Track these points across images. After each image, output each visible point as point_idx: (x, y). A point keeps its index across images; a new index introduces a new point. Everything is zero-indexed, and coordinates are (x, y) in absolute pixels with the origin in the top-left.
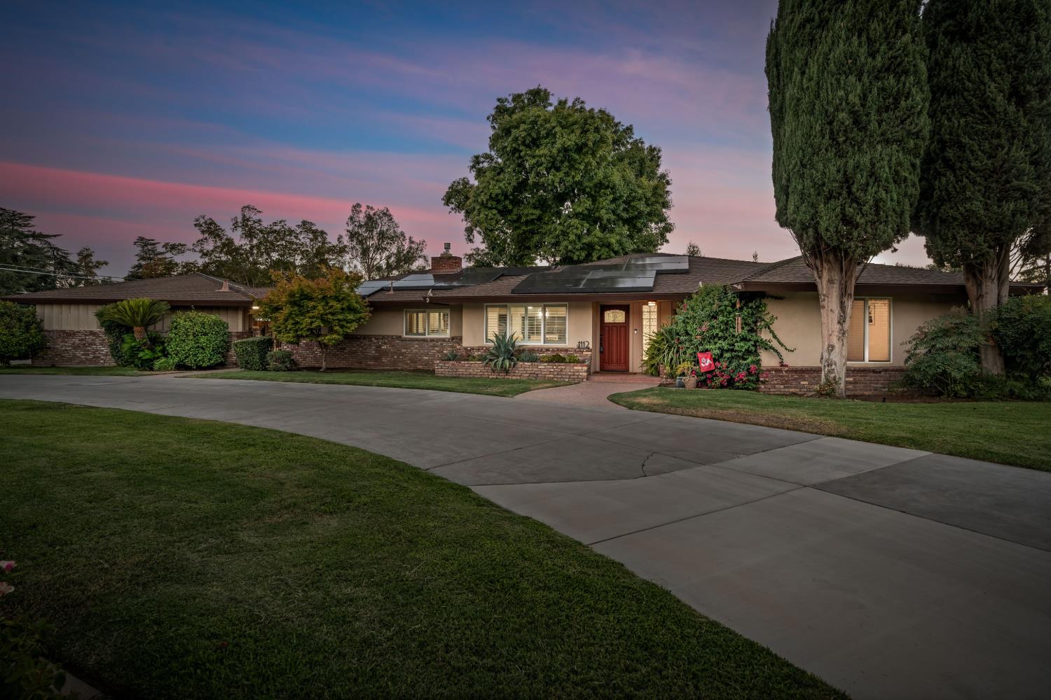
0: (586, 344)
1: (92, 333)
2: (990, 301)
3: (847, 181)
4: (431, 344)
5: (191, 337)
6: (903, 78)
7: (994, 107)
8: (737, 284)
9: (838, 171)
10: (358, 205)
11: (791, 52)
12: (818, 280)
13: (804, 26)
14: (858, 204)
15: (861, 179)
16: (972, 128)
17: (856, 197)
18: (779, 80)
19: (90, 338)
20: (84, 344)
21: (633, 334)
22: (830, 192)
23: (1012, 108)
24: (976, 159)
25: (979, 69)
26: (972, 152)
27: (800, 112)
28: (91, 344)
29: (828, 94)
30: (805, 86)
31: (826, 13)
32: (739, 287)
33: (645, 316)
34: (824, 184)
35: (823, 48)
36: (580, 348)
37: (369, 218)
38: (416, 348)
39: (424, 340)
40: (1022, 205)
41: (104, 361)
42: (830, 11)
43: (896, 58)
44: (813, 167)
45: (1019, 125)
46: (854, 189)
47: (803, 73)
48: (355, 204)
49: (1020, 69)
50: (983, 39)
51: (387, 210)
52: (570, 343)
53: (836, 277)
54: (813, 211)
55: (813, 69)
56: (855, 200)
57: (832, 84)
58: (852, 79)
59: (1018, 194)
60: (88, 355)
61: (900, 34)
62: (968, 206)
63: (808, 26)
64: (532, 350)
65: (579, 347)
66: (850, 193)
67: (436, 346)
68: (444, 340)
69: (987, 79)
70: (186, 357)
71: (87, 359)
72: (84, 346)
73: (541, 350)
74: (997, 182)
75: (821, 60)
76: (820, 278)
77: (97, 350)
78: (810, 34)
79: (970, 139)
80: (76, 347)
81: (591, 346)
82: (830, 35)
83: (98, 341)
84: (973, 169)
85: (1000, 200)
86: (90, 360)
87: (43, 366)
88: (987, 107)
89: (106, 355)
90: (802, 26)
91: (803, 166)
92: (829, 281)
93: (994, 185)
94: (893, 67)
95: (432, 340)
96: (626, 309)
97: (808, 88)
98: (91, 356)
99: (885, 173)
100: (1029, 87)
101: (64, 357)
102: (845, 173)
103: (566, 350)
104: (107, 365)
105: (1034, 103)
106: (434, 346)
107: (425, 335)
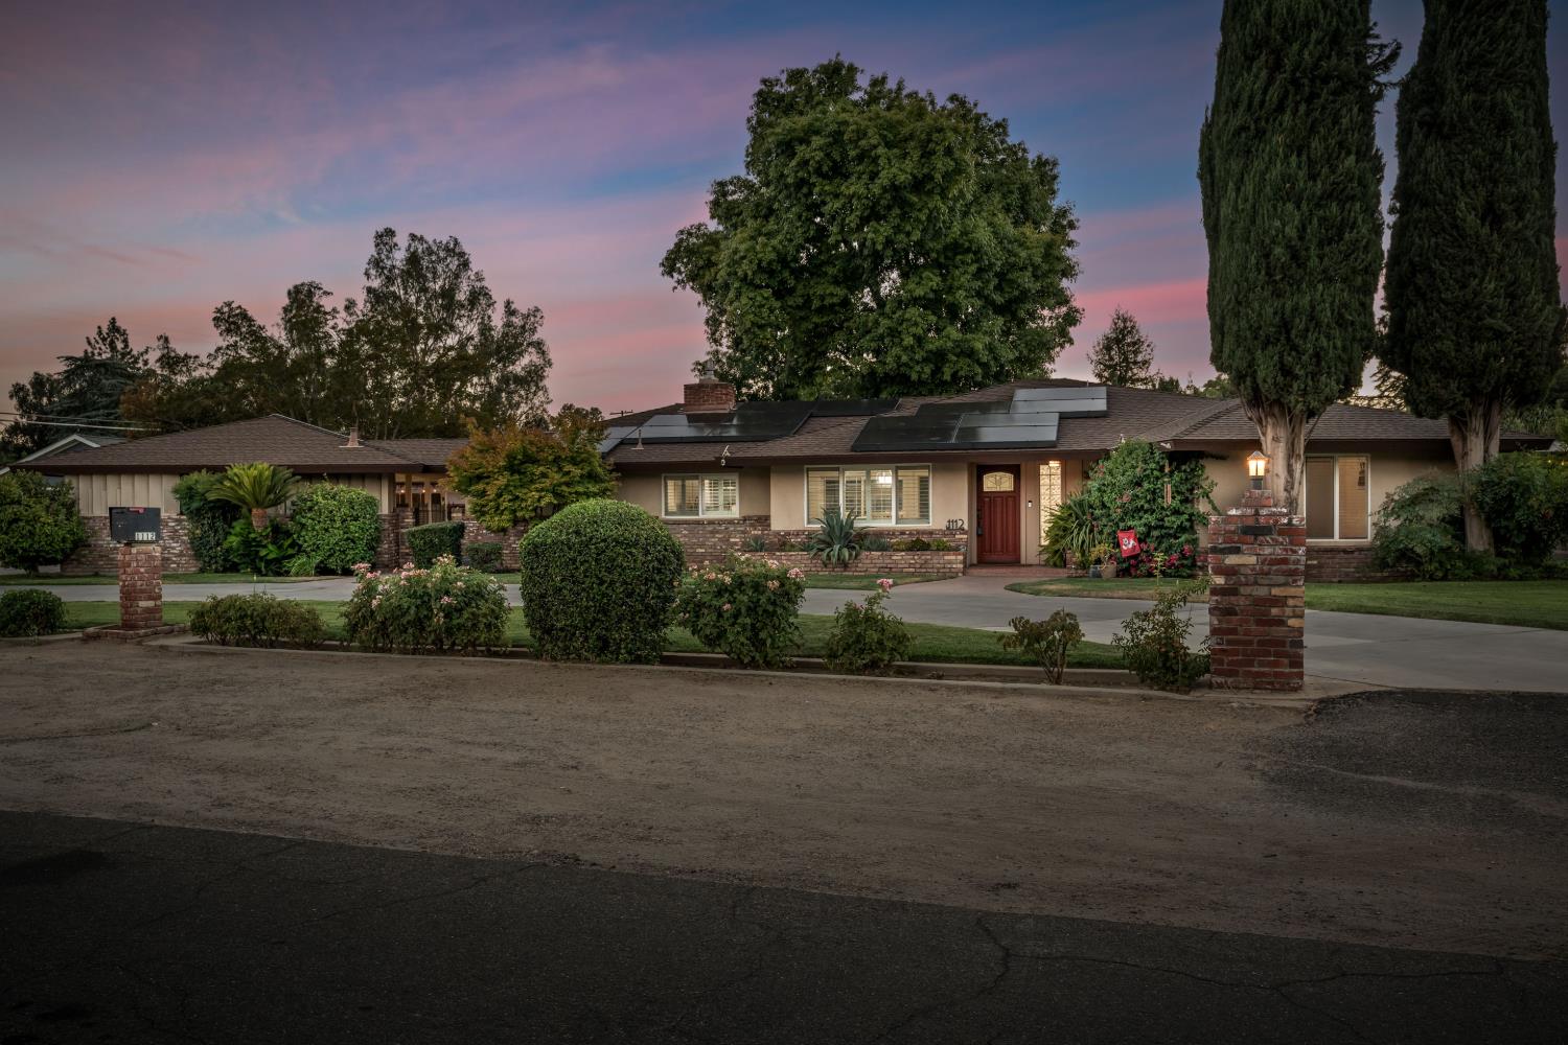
0: (960, 523)
2: (1476, 458)
3: (1285, 326)
4: (710, 528)
5: (338, 524)
6: (1348, 206)
7: (1464, 229)
8: (1166, 442)
9: (1275, 313)
10: (390, 233)
11: (1226, 161)
12: (1262, 438)
13: (1239, 134)
14: (1298, 352)
15: (1300, 323)
16: (1443, 251)
17: (1294, 345)
18: (1213, 191)
21: (1025, 507)
22: (1268, 337)
23: (1485, 230)
24: (1447, 289)
25: (1453, 177)
26: (1443, 280)
27: (1235, 237)
29: (1264, 222)
30: (1240, 207)
31: (1263, 123)
32: (1168, 446)
33: (1044, 481)
34: (1260, 328)
35: (1258, 165)
36: (951, 530)
37: (413, 259)
38: (685, 536)
39: (698, 523)
40: (1495, 346)
41: (178, 564)
42: (1267, 121)
43: (1338, 184)
44: (1248, 305)
45: (1493, 251)
46: (1293, 336)
47: (1238, 190)
48: (381, 229)
49: (1495, 182)
50: (1456, 140)
51: (456, 243)
52: (936, 522)
53: (1282, 433)
54: (1250, 358)
55: (1249, 188)
56: (1294, 348)
57: (1268, 211)
58: (1290, 206)
59: (1490, 335)
61: (1343, 155)
62: (1438, 345)
63: (1243, 135)
64: (880, 534)
65: (948, 528)
66: (1288, 339)
67: (717, 532)
68: (731, 522)
69: (1459, 192)
70: (330, 556)
73: (892, 533)
74: (1469, 318)
75: (1257, 179)
76: (1264, 434)
77: (166, 548)
78: (1246, 144)
79: (1441, 264)
81: (966, 527)
82: (1268, 148)
84: (1443, 301)
85: (1473, 340)
87: (80, 574)
88: (1456, 227)
89: (181, 555)
91: (1239, 303)
92: (1273, 439)
93: (1465, 321)
94: (1335, 194)
95: (711, 522)
96: (1015, 470)
97: (1243, 210)
99: (1326, 316)
100: (1503, 206)
101: (113, 559)
102: (1282, 318)
103: (931, 533)
105: (1510, 224)
106: (713, 532)
107: (698, 514)
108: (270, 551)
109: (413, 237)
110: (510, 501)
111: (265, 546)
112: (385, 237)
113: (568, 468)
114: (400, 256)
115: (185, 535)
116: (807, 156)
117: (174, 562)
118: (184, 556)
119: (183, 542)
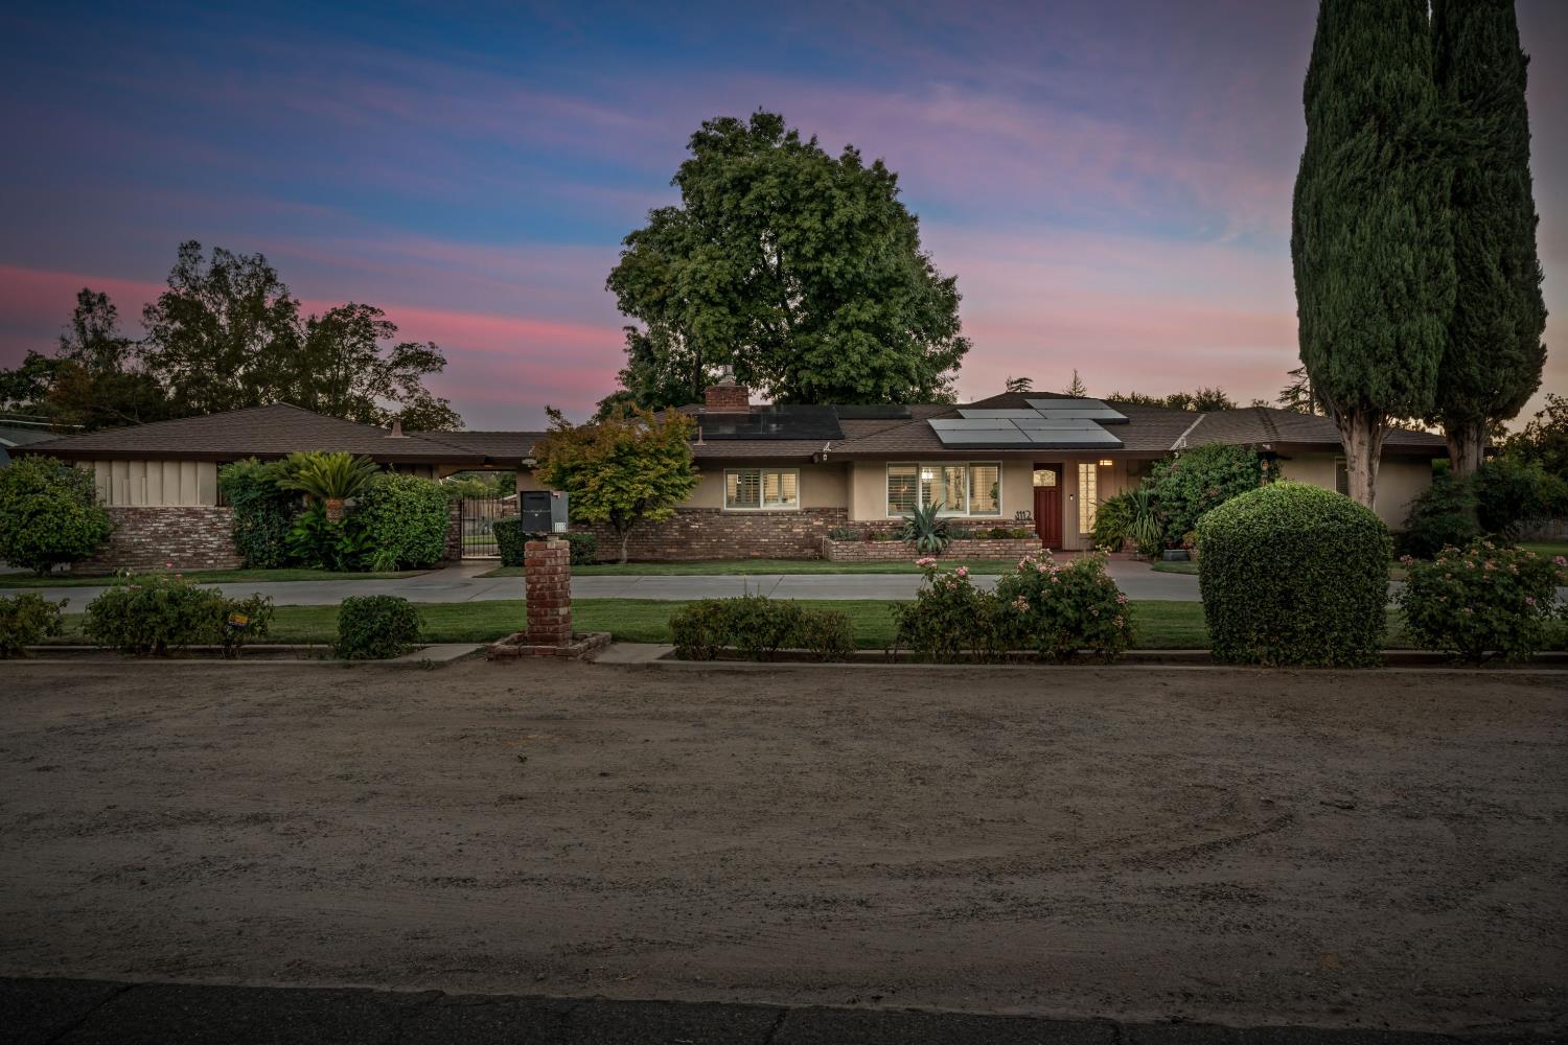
0: (1027, 514)
1: (190, 512)
3: (1399, 347)
4: (774, 519)
5: (419, 515)
6: (1441, 249)
7: (1491, 278)
8: (1266, 443)
9: (1392, 336)
11: (1338, 206)
12: (1347, 441)
13: (1355, 184)
14: (1408, 370)
15: (1412, 345)
16: (1471, 295)
17: (1406, 363)
18: (1318, 231)
19: (186, 522)
20: (176, 532)
21: (1067, 500)
22: (1382, 357)
23: (1502, 280)
24: (1474, 325)
25: (1475, 237)
26: (1471, 318)
27: (1351, 271)
28: (187, 532)
29: (1382, 259)
30: (1358, 246)
31: (1378, 176)
32: (1268, 447)
33: (1082, 477)
34: (1377, 348)
35: (1375, 211)
36: (1019, 520)
38: (749, 527)
39: (763, 514)
41: (216, 560)
42: (1381, 174)
43: (1439, 231)
44: (1364, 328)
45: (1508, 297)
46: (1405, 356)
47: (1353, 232)
49: (1508, 242)
50: (1477, 207)
52: (1006, 514)
53: (1366, 438)
54: (1361, 373)
55: (1366, 229)
56: (1404, 365)
57: (1386, 250)
58: (1405, 247)
59: (1508, 362)
60: (184, 551)
61: (1441, 209)
62: (1466, 370)
63: (1360, 185)
64: (959, 523)
65: (1018, 519)
66: (1400, 358)
67: (781, 523)
68: (794, 513)
69: (1482, 248)
70: (410, 549)
71: (182, 559)
72: (175, 534)
73: (969, 523)
74: (1491, 349)
75: (1373, 223)
76: (1350, 438)
77: (201, 542)
78: (1361, 193)
79: (1469, 304)
80: (159, 538)
81: (1032, 517)
82: (1383, 197)
83: (201, 527)
84: (1472, 335)
85: (1492, 367)
86: (188, 560)
87: (95, 572)
88: (1485, 277)
89: (219, 549)
90: (1354, 183)
91: (1354, 326)
92: (1360, 443)
93: (1488, 352)
94: (1436, 239)
95: (775, 514)
96: (1058, 469)
97: (1360, 248)
98: (189, 554)
100: (1515, 261)
101: (137, 555)
102: (1398, 338)
103: (1004, 523)
104: (219, 568)
105: (1518, 276)
106: (776, 523)
107: (759, 506)
108: (346, 545)
109: (218, 250)
110: (612, 493)
111: (340, 540)
112: (190, 249)
113: (667, 461)
114: (203, 270)
115: (225, 528)
116: (764, 192)
117: (212, 558)
118: (223, 550)
119: (223, 536)
